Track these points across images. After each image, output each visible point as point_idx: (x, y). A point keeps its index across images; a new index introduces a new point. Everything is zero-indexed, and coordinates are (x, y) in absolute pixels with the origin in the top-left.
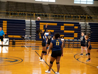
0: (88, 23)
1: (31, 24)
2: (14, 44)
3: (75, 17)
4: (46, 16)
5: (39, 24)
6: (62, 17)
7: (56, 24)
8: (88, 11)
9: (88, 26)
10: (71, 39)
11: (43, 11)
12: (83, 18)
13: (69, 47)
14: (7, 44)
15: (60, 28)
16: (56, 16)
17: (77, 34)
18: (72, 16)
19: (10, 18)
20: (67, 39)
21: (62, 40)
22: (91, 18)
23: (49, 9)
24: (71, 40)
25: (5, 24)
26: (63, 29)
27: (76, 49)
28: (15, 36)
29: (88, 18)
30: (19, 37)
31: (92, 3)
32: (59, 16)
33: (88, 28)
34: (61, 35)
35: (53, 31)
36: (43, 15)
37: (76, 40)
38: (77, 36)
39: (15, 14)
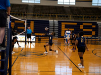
1: (54, 24)
2: (39, 40)
3: (93, 17)
4: (67, 17)
5: (61, 24)
6: (81, 17)
7: (76, 24)
10: (89, 36)
11: (65, 13)
14: (34, 40)
15: (79, 26)
16: (76, 17)
17: (94, 32)
18: (90, 16)
19: (37, 19)
20: (85, 36)
23: (69, 10)
25: (32, 24)
28: (40, 34)
32: (79, 17)
35: (73, 29)
36: (64, 16)
37: (94, 37)
39: (40, 15)
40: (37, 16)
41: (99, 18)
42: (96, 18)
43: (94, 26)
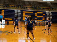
0: (50, 12)
1: (18, 12)
2: (8, 23)
4: (26, 8)
5: (22, 12)
7: (32, 12)
8: (51, 5)
9: (51, 13)
11: (25, 5)
12: (48, 9)
13: (39, 25)
14: (4, 23)
15: (35, 14)
16: (32, 8)
18: (41, 8)
19: (6, 8)
20: (38, 21)
21: (36, 21)
22: (52, 9)
23: (28, 4)
24: (41, 21)
26: (36, 15)
27: (43, 27)
30: (11, 19)
31: (53, 1)
32: (34, 8)
33: (51, 15)
35: (30, 16)
36: (25, 7)
37: (44, 21)
38: (44, 19)
39: (9, 6)
40: (6, 6)
41: (47, 9)
43: (44, 14)
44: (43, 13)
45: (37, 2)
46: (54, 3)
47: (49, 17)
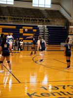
0: (46, 26)
3: (34, 20)
4: (4, 18)
6: (21, 19)
8: (46, 14)
9: (46, 29)
11: (1, 14)
12: (42, 22)
13: (28, 50)
15: (19, 30)
16: (15, 19)
18: (30, 19)
20: (26, 42)
21: (21, 43)
22: (49, 21)
23: (7, 11)
24: (30, 43)
26: (22, 32)
29: (46, 21)
31: (50, 7)
32: (18, 19)
33: (46, 31)
34: (20, 39)
35: (12, 34)
36: (1, 18)
41: (40, 21)
42: (37, 20)
43: (35, 30)
44: (33, 29)
45: (23, 9)
46: (52, 11)
47: (43, 35)
